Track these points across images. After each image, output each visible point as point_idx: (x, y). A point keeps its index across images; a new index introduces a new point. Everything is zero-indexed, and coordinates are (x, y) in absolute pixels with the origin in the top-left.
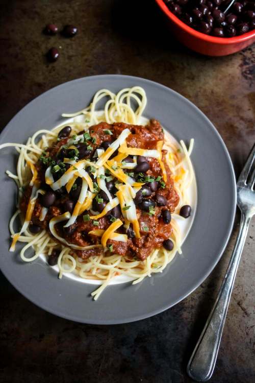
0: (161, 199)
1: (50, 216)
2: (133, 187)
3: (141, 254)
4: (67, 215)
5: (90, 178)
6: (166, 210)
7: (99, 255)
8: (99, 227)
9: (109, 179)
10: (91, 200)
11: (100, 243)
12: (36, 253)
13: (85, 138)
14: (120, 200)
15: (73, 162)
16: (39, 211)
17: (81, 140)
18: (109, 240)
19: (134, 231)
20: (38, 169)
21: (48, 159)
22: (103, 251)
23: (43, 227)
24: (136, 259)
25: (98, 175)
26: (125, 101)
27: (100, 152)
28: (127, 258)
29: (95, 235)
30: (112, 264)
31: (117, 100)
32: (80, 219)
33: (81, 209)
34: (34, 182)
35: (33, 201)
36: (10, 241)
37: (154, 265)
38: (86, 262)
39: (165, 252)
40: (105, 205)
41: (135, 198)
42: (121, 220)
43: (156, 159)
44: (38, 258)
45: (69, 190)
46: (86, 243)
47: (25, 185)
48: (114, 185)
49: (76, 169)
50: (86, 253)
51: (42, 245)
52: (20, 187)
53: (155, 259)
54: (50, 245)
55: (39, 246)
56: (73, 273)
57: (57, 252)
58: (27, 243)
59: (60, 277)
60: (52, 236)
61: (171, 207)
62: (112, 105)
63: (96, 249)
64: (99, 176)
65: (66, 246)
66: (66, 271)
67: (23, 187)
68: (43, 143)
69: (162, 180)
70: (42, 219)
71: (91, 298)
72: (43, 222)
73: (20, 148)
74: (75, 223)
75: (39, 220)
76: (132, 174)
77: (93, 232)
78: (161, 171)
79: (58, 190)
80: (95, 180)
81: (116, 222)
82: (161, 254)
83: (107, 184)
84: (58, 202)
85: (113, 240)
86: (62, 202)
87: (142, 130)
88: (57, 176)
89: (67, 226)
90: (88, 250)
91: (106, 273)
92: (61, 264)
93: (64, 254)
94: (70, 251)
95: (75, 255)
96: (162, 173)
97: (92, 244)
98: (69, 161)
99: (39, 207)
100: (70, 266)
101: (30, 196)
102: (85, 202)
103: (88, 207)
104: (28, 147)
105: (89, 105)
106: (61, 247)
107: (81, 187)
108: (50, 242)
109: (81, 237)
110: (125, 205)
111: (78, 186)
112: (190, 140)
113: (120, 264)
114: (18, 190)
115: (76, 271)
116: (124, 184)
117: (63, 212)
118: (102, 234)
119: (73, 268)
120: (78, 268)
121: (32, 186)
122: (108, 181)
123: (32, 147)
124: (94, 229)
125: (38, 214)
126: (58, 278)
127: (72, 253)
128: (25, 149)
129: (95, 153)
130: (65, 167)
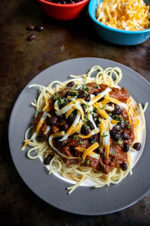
0: (126, 135)
1: (51, 132)
2: (111, 122)
3: (107, 170)
4: (63, 133)
5: (83, 111)
6: (127, 143)
7: (78, 164)
8: (83, 146)
9: (95, 115)
10: (81, 126)
11: (81, 157)
12: (37, 154)
13: (83, 87)
14: (100, 130)
15: (74, 99)
16: (45, 127)
17: (80, 88)
18: (88, 156)
19: (105, 153)
20: (50, 102)
21: (57, 97)
22: (81, 162)
23: (46, 139)
24: (102, 172)
25: (88, 110)
26: (109, 74)
27: (92, 96)
28: (95, 170)
29: (78, 151)
30: (85, 172)
31: (104, 73)
32: (71, 137)
33: (73, 131)
34: (46, 109)
35: (42, 121)
36: (24, 143)
37: (112, 178)
38: (68, 167)
39: (121, 171)
40: (90, 131)
41: (111, 130)
42: (98, 143)
43: (125, 109)
44: (38, 158)
45: (67, 117)
46: (71, 154)
47: (40, 111)
48: (98, 119)
49: (74, 103)
50: (70, 161)
51: (42, 150)
52: (37, 111)
53: (114, 175)
54: (47, 151)
55: (40, 150)
56: (58, 172)
57: (51, 156)
58: (33, 147)
59: (50, 173)
60: (49, 145)
61: (130, 142)
62: (101, 75)
63: (77, 159)
64: (89, 112)
65: (58, 154)
66: (54, 170)
67: (38, 112)
68: (56, 89)
69: (128, 123)
70: (46, 133)
71: (67, 192)
72: (46, 135)
73: (42, 88)
74: (67, 140)
75: (44, 134)
76: (111, 114)
77: (78, 148)
78: (128, 117)
79: (60, 116)
80: (86, 113)
81: (95, 144)
82: (118, 172)
83: (94, 118)
84: (58, 124)
85: (90, 157)
86: (61, 124)
87: (118, 91)
88: (61, 106)
89: (61, 140)
90: (71, 160)
91: (80, 177)
92: (52, 165)
93: (55, 159)
94: (59, 158)
95: (62, 161)
96: (129, 118)
97: (75, 156)
98: (71, 98)
99: (45, 125)
100: (57, 168)
101: (41, 117)
102: (77, 126)
103: (78, 131)
104: (47, 89)
105: (87, 73)
106: (54, 154)
107: (76, 116)
108: (47, 149)
109: (69, 150)
110: (104, 134)
111: (74, 115)
112: (145, 103)
113: (90, 173)
114: (35, 113)
115: (60, 172)
116: (105, 119)
117: (60, 131)
118: (84, 151)
119: (59, 170)
120: (62, 170)
121: (44, 112)
122: (94, 116)
123: (49, 89)
124: (79, 146)
125: (43, 129)
126: (48, 174)
127: (60, 159)
128: (45, 89)
129: (89, 97)
130: (68, 101)
